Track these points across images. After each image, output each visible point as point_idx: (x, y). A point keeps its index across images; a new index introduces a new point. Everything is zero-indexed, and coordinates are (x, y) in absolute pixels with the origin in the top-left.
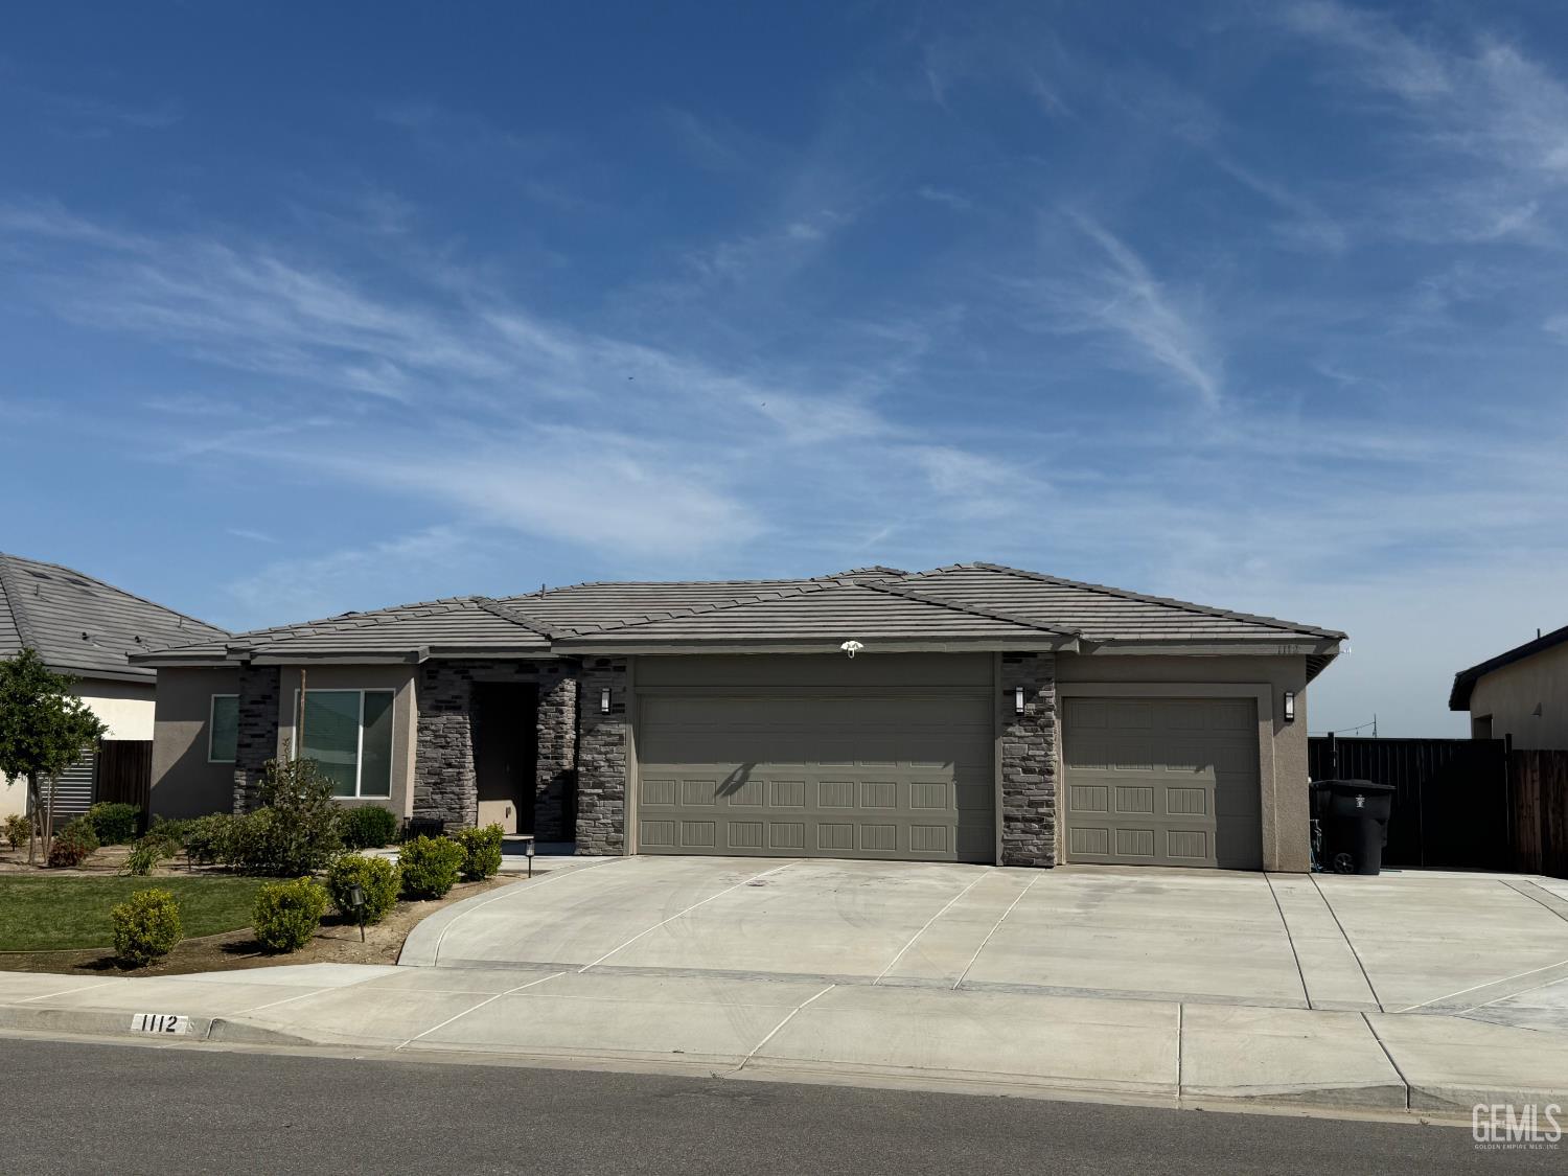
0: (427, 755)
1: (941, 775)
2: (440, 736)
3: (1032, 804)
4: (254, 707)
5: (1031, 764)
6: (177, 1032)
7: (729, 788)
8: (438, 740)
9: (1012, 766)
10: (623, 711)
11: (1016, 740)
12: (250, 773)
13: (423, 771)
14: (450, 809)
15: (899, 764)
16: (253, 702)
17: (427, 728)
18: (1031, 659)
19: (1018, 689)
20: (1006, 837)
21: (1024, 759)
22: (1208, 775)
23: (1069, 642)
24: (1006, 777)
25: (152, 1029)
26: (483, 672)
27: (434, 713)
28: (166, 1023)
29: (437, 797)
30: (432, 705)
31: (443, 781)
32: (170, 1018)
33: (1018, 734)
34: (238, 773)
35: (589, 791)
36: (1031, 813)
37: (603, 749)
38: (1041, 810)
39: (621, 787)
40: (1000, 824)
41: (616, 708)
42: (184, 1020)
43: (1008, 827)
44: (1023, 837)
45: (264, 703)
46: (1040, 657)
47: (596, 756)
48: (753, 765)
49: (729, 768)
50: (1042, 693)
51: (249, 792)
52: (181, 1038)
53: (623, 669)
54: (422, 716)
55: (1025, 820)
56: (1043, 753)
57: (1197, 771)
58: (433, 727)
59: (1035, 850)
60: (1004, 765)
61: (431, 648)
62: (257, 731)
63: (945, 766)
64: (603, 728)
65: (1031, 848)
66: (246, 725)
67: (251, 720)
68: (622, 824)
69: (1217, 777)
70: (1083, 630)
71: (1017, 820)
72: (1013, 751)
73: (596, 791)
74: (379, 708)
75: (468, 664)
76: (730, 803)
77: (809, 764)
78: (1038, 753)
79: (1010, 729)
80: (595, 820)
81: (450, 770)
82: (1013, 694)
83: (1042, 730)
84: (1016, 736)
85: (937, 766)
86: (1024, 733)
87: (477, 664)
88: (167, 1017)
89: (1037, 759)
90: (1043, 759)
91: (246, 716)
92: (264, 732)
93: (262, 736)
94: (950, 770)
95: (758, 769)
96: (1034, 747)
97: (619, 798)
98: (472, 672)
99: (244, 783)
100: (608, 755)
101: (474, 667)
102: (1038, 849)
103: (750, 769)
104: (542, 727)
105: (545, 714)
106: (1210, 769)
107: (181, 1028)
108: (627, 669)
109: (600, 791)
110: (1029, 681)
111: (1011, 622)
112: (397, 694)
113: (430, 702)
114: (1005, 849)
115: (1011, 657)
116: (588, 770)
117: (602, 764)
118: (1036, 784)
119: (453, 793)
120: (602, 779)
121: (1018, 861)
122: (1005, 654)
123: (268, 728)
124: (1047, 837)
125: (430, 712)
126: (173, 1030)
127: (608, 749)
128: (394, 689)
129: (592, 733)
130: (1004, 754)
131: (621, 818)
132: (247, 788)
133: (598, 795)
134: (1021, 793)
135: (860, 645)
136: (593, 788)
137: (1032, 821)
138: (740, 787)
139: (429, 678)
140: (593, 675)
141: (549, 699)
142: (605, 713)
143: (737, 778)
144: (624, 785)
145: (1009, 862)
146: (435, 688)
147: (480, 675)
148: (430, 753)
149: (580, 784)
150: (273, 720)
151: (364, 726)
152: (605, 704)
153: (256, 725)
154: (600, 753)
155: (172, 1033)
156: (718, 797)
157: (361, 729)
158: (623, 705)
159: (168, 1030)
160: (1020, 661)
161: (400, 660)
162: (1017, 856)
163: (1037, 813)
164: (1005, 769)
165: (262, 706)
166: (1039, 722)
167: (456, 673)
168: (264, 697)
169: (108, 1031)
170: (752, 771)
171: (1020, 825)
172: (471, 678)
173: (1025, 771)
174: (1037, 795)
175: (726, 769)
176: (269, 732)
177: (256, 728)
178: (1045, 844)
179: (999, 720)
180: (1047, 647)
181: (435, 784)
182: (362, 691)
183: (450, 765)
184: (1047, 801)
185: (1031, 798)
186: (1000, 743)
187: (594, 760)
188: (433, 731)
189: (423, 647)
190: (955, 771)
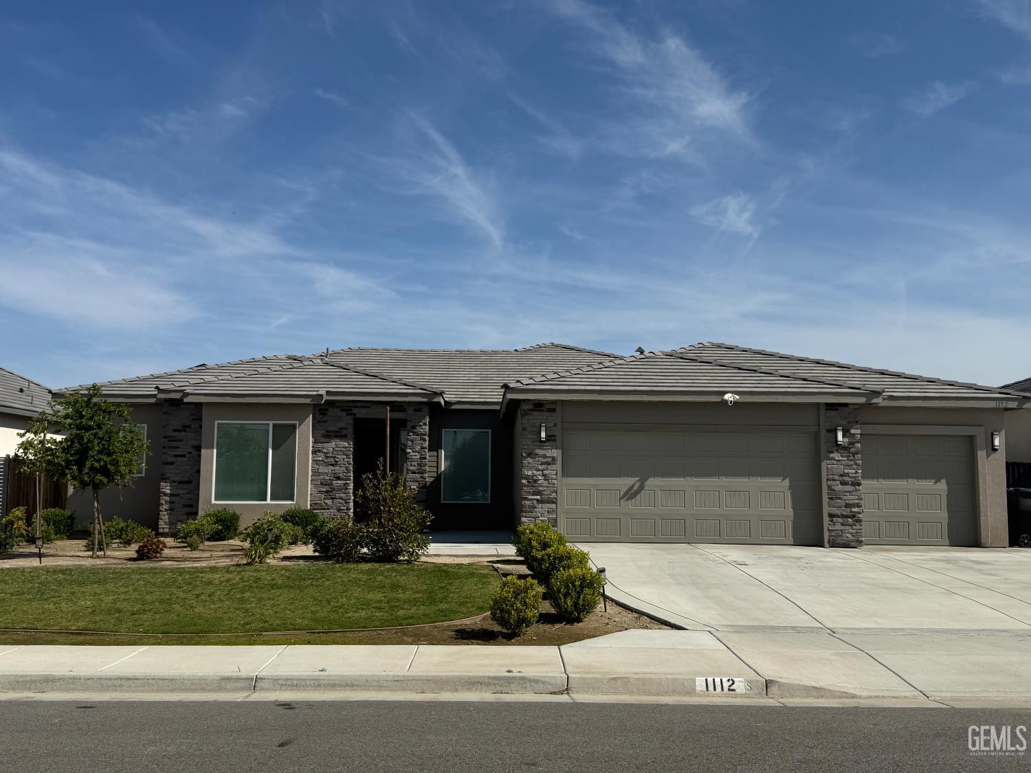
0: (320, 471)
1: (781, 485)
2: (331, 457)
3: (847, 506)
4: (176, 434)
5: (846, 479)
6: (738, 691)
7: (630, 495)
8: (329, 460)
9: (834, 480)
10: (555, 440)
11: (835, 462)
12: (173, 484)
13: (317, 483)
14: (339, 510)
15: (751, 478)
16: (175, 431)
17: (319, 451)
18: (845, 409)
19: (838, 428)
20: (830, 528)
21: (841, 475)
22: (942, 486)
23: (877, 397)
24: (829, 487)
25: (715, 689)
26: (364, 411)
27: (327, 440)
28: (726, 685)
29: (329, 502)
30: (324, 434)
31: (333, 490)
32: (728, 680)
33: (837, 458)
34: (163, 484)
35: (530, 497)
36: (846, 512)
37: (540, 467)
38: (853, 510)
39: (554, 494)
40: (826, 519)
41: (550, 438)
42: (740, 681)
43: (832, 521)
44: (843, 528)
45: (185, 431)
46: (850, 406)
47: (535, 472)
48: (647, 479)
49: (628, 481)
50: (853, 431)
51: (174, 499)
52: (741, 696)
53: (553, 410)
54: (315, 442)
55: (843, 516)
56: (854, 471)
57: (935, 483)
58: (325, 451)
59: (849, 536)
60: (828, 480)
61: (327, 392)
62: (179, 452)
63: (783, 480)
64: (541, 452)
65: (848, 535)
66: (169, 447)
67: (174, 444)
68: (555, 520)
69: (948, 487)
70: (886, 390)
71: (837, 516)
72: (834, 470)
73: (536, 497)
74: (284, 435)
75: (351, 405)
76: (631, 506)
77: (689, 479)
78: (851, 471)
79: (831, 455)
80: (535, 518)
81: (339, 482)
82: (835, 432)
83: (854, 456)
84: (835, 460)
85: (779, 480)
86: (840, 458)
87: (358, 404)
88: (725, 680)
89: (851, 475)
90: (854, 475)
91: (169, 441)
92: (184, 453)
93: (184, 456)
94: (787, 483)
95: (651, 482)
96: (848, 467)
97: (553, 502)
98: (355, 411)
99: (168, 492)
100: (545, 472)
101: (357, 407)
102: (852, 536)
103: (645, 482)
104: (410, 451)
105: (412, 441)
106: (943, 481)
107: (740, 687)
108: (557, 410)
109: (539, 497)
110: (845, 423)
111: (823, 383)
112: (299, 426)
113: (321, 432)
114: (830, 536)
115: (830, 406)
116: (529, 482)
117: (540, 478)
118: (850, 492)
119: (341, 498)
120: (540, 488)
121: (839, 543)
122: (827, 404)
123: (189, 451)
124: (858, 527)
125: (323, 440)
126: (734, 690)
127: (544, 467)
128: (297, 422)
129: (532, 456)
130: (828, 472)
131: (554, 516)
132: (171, 495)
133: (537, 500)
134: (840, 498)
135: (738, 397)
136: (533, 495)
137: (847, 517)
138: (637, 494)
139: (321, 414)
140: (531, 414)
141: (415, 430)
142: (544, 442)
143: (636, 488)
144: (556, 493)
145: (834, 545)
146: (326, 422)
147: (361, 413)
148: (322, 469)
149: (523, 493)
150: (196, 443)
151: (272, 449)
152: (543, 435)
153: (178, 447)
154: (538, 470)
155: (733, 692)
156: (622, 501)
157: (270, 451)
158: (555, 436)
159: (729, 690)
160: (837, 410)
161: (308, 401)
162: (839, 540)
163: (851, 511)
164: (829, 482)
165: (184, 433)
166: (851, 450)
167: (342, 410)
168: (183, 426)
169: (674, 692)
170: (646, 483)
171: (840, 520)
172: (354, 414)
173: (842, 484)
174: (852, 499)
175: (627, 482)
176: (190, 453)
177: (178, 450)
178: (857, 533)
179: (824, 448)
180: (862, 400)
181: (326, 492)
182: (271, 423)
183: (338, 478)
184: (858, 504)
185: (847, 501)
186: (824, 465)
187: (534, 475)
188: (324, 453)
189: (322, 392)
190: (790, 483)
